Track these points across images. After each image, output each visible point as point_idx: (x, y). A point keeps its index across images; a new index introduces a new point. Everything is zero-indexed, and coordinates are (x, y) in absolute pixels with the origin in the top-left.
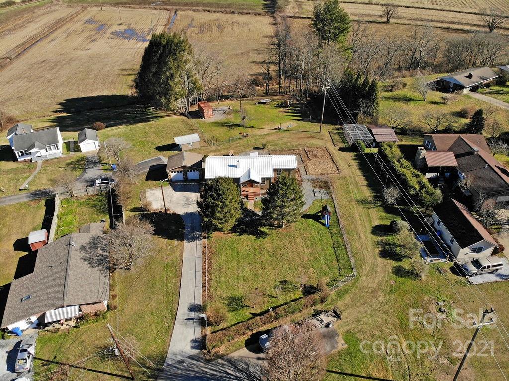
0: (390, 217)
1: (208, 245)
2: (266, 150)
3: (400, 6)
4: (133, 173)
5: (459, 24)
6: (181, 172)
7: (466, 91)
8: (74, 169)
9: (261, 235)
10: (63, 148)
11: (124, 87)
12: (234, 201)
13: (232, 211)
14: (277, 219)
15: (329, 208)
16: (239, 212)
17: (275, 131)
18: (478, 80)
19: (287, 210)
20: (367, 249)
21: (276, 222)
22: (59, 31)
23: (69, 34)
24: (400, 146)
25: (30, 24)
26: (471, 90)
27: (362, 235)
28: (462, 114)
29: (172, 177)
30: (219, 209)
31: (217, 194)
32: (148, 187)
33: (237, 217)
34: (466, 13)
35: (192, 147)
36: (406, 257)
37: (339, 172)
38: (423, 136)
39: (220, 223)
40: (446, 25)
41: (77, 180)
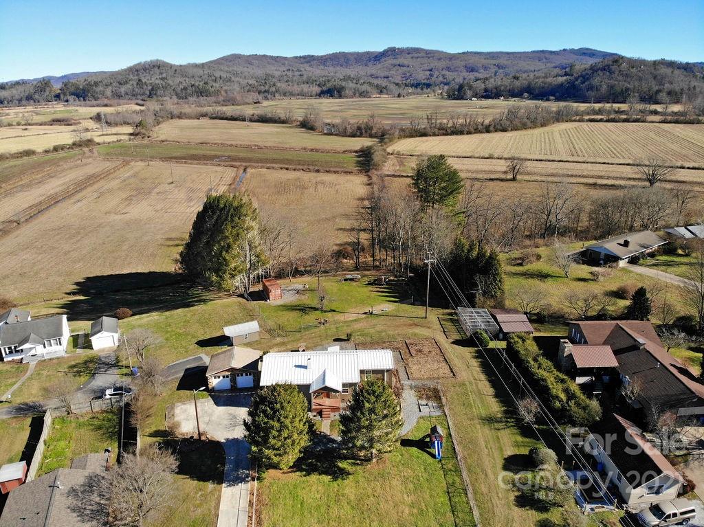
0: (528, 443)
1: (258, 490)
2: (352, 343)
3: (529, 160)
4: (159, 379)
5: (608, 178)
6: (227, 377)
7: (622, 264)
8: (79, 373)
9: (339, 474)
10: (68, 343)
11: (166, 260)
12: (297, 419)
13: (295, 436)
14: (362, 448)
15: (440, 430)
16: (306, 437)
17: (365, 315)
18: (638, 248)
19: (376, 433)
20: (497, 494)
21: (362, 453)
22: (89, 189)
23: (102, 194)
24: (536, 339)
25: (51, 179)
26: (629, 262)
27: (489, 472)
28: (619, 294)
29: (214, 384)
30: (275, 433)
31: (272, 409)
32: (180, 400)
33: (302, 445)
34: (617, 164)
35: (248, 340)
36: (554, 504)
37: (454, 375)
38: (568, 324)
39: (275, 455)
40: (591, 181)
41: (81, 389)
